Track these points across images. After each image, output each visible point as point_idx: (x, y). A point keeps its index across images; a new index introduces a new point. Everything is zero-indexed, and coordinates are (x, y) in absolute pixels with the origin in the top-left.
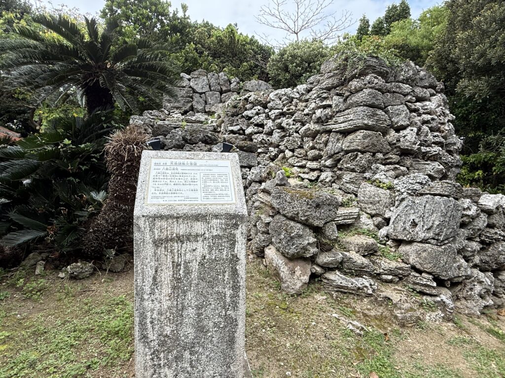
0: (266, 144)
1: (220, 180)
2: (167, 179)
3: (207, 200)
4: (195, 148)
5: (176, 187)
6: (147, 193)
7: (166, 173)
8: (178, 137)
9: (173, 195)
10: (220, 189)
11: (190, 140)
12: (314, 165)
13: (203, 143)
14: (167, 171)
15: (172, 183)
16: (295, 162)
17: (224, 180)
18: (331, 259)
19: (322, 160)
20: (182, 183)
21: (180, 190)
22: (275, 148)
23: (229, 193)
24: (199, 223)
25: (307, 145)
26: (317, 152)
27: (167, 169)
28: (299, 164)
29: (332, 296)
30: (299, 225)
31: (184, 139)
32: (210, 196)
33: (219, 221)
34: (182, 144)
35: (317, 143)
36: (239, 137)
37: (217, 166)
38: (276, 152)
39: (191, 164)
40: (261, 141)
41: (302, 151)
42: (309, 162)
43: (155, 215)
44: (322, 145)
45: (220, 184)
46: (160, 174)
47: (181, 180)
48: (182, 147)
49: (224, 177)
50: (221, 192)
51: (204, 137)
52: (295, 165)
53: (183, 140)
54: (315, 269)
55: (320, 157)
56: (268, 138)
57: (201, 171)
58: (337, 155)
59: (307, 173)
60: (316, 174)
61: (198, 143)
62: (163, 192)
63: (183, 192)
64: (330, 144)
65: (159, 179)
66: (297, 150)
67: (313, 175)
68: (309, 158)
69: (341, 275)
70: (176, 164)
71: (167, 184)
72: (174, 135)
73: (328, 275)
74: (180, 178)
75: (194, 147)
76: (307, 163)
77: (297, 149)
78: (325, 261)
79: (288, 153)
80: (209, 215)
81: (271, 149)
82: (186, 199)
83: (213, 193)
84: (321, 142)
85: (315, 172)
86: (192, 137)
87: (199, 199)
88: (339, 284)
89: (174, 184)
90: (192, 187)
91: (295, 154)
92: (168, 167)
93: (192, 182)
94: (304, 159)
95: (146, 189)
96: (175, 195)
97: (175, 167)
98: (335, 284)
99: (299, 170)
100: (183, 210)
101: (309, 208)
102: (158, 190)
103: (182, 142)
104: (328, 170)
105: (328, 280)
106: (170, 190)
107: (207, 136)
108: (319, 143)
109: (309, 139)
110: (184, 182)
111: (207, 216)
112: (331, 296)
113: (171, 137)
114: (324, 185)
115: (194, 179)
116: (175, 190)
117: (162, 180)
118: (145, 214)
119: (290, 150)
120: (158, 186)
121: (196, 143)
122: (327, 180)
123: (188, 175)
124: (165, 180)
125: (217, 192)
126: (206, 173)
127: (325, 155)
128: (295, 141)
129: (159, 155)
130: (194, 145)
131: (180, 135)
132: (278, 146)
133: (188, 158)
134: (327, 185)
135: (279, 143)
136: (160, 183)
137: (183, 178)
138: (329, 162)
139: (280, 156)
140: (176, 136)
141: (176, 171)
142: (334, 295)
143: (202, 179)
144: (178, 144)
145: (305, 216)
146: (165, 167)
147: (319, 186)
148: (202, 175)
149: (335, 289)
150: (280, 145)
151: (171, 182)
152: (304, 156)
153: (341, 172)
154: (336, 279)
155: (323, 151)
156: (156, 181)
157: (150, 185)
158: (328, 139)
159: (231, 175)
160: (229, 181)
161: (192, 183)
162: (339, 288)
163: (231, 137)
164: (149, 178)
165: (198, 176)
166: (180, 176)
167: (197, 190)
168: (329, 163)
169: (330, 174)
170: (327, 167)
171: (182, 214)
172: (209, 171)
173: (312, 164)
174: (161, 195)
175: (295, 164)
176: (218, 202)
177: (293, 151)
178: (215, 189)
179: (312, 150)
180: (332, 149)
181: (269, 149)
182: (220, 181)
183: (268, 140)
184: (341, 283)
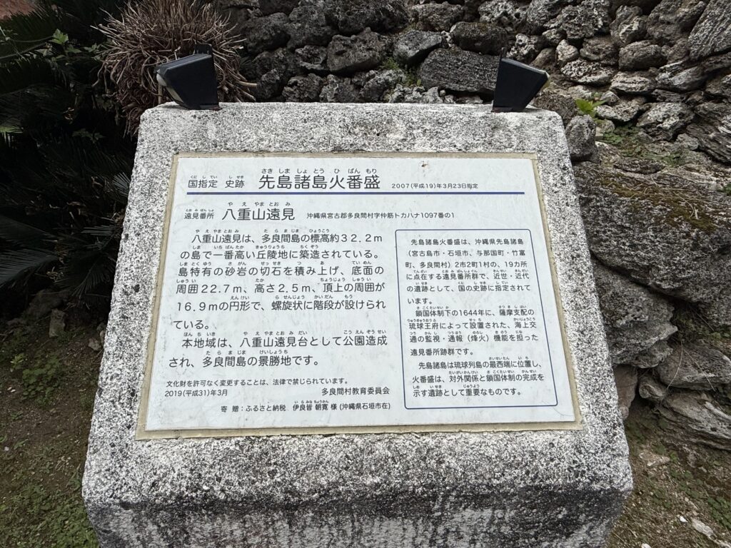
0: (510, 24)
1: (489, 272)
2: (241, 272)
3: (436, 401)
4: (356, 45)
5: (283, 322)
6: (150, 359)
7: (237, 238)
8: (315, 16)
9: (271, 372)
10: (491, 333)
11: (344, 22)
12: (635, 82)
13: (373, 30)
14: (245, 228)
15: (267, 299)
16: (581, 74)
17: (511, 271)
18: (704, 374)
19: (662, 71)
20: (310, 297)
21: (303, 342)
22: (529, 36)
23: (537, 352)
24: (393, 525)
25: (625, 28)
26: (653, 48)
27: (244, 214)
28: (589, 79)
29: (683, 456)
30: (643, 297)
31: (331, 21)
32: (444, 374)
33: (487, 513)
34: (325, 34)
35: (656, 21)
36: (450, 9)
37: (470, 191)
38: (533, 46)
39: (354, 181)
40: (499, 19)
41: (604, 45)
42: (620, 74)
43: (179, 497)
44: (670, 29)
45: (493, 301)
46: (210, 246)
47: (306, 279)
48: (325, 42)
49: (509, 257)
50: (499, 350)
51: (378, 13)
52: (580, 81)
53: (328, 24)
54: (650, 391)
55: (659, 61)
56: (518, 10)
57: (398, 223)
58: (721, 58)
59: (612, 104)
60: (634, 105)
61: (362, 30)
62: (224, 353)
63: (317, 353)
64: (706, 25)
65: (206, 271)
66: (591, 42)
67: (627, 108)
68: (623, 62)
69: (717, 411)
70: (284, 181)
71: (244, 305)
72: (306, 11)
73: (678, 404)
74: (306, 263)
75: (352, 41)
76: (611, 77)
77: (591, 38)
78: (685, 378)
79: (566, 51)
80: (446, 497)
81: (521, 38)
82: (331, 399)
83: (463, 358)
84: (671, 18)
85: (634, 103)
86: (349, 14)
87: (393, 398)
88: (708, 430)
89: (276, 305)
90: (359, 321)
91: (585, 52)
92: (250, 202)
93: (359, 287)
94: (605, 66)
95: (145, 334)
96: (280, 371)
97: (282, 202)
98: (695, 428)
99: (588, 94)
100: (316, 467)
101: (697, 259)
102: (199, 343)
103: (326, 29)
104: (676, 97)
105: (676, 414)
106: (257, 342)
107: (385, 10)
108: (663, 22)
109: (631, 9)
110: (320, 291)
111: (435, 498)
112: (680, 456)
113: (300, 15)
114: (653, 136)
115: (368, 270)
116: (281, 342)
117: (221, 280)
118: (132, 497)
119: (571, 42)
120: (203, 316)
121: (357, 32)
122: (666, 125)
123: (341, 247)
124: (235, 280)
125: (481, 352)
126: (426, 236)
127: (676, 57)
128: (588, 18)
129: (211, 135)
130: (353, 37)
131: (321, 11)
132: (539, 31)
133: (338, 150)
134: (660, 138)
135: (546, 22)
136: (208, 299)
137: (315, 264)
138: (681, 79)
139: (540, 56)
140: (313, 13)
141: (282, 226)
142: (691, 457)
143: (404, 271)
144: (317, 34)
145: (675, 279)
146: (238, 203)
147: (639, 139)
148: (405, 241)
149: (694, 440)
150: (546, 29)
151: (259, 288)
152: (607, 57)
153: (716, 106)
154: (701, 419)
155: (671, 45)
156: (193, 288)
157: (163, 312)
158: (702, 10)
159: (541, 245)
160: (533, 282)
161: (358, 296)
162: (703, 437)
163: (430, 10)
164: (161, 270)
165: (384, 255)
166: (304, 254)
167: (383, 341)
168: (684, 80)
169: (677, 108)
170: (675, 90)
171: (311, 492)
172: (436, 222)
173: (630, 80)
174: (211, 373)
175: (580, 78)
176: (487, 417)
177: (578, 44)
178: (467, 332)
179: (637, 43)
180: (707, 40)
181: (515, 40)
182: (491, 282)
183: (518, 15)
184: (714, 429)
